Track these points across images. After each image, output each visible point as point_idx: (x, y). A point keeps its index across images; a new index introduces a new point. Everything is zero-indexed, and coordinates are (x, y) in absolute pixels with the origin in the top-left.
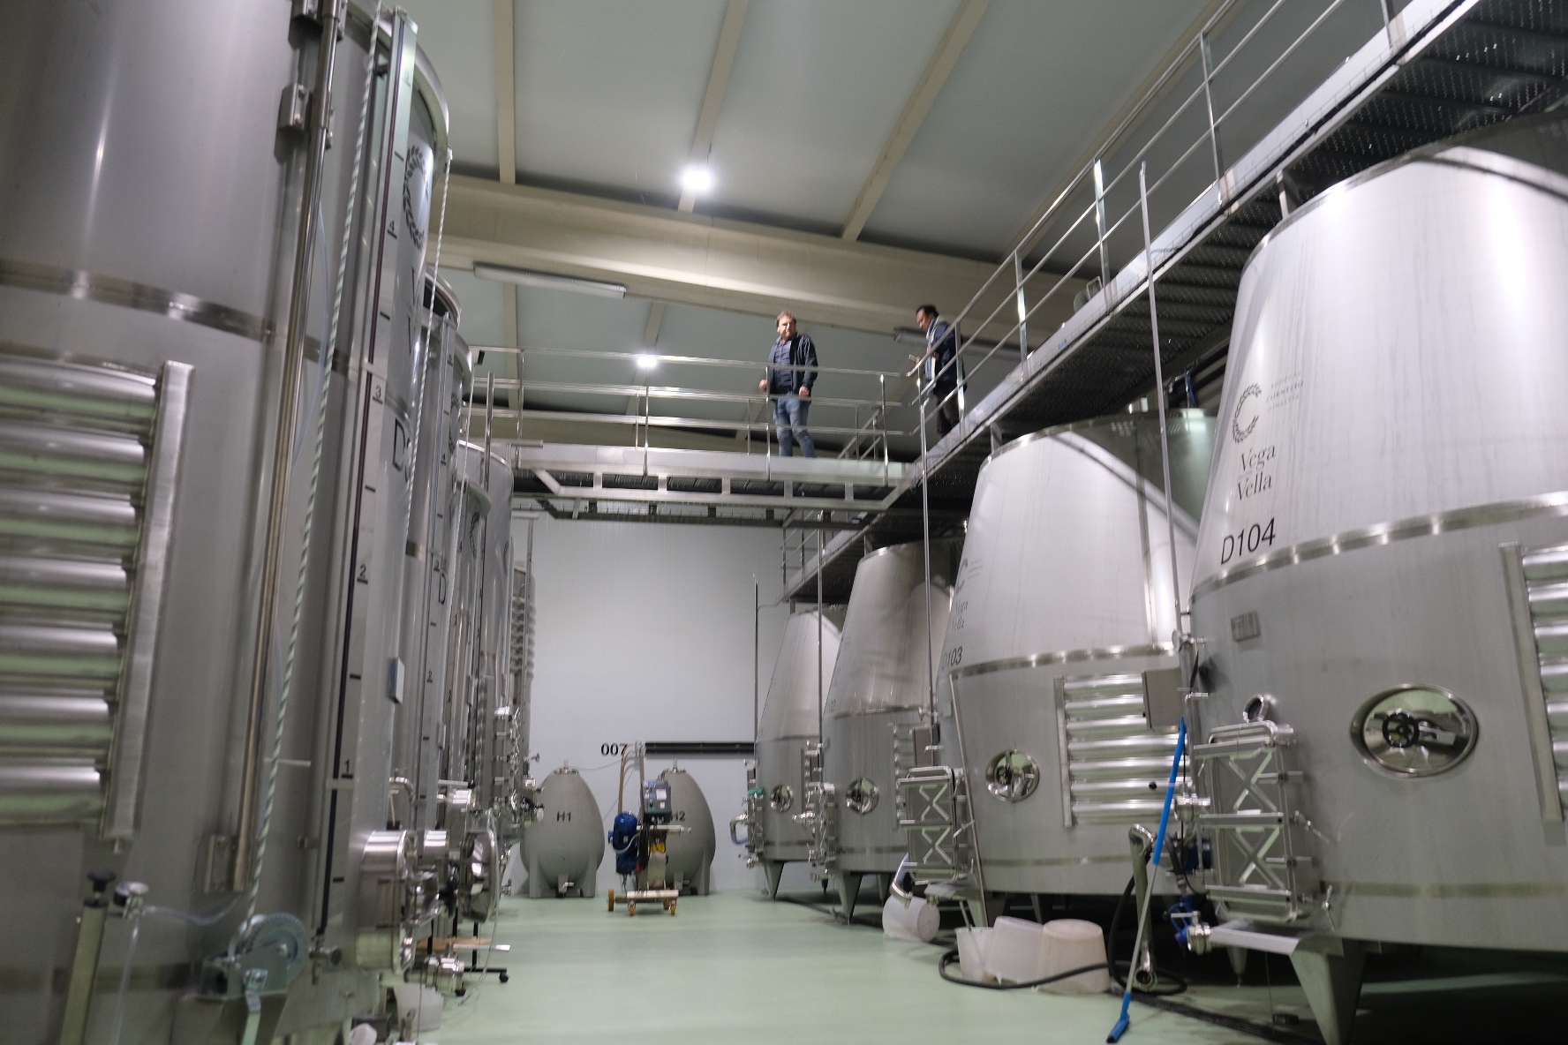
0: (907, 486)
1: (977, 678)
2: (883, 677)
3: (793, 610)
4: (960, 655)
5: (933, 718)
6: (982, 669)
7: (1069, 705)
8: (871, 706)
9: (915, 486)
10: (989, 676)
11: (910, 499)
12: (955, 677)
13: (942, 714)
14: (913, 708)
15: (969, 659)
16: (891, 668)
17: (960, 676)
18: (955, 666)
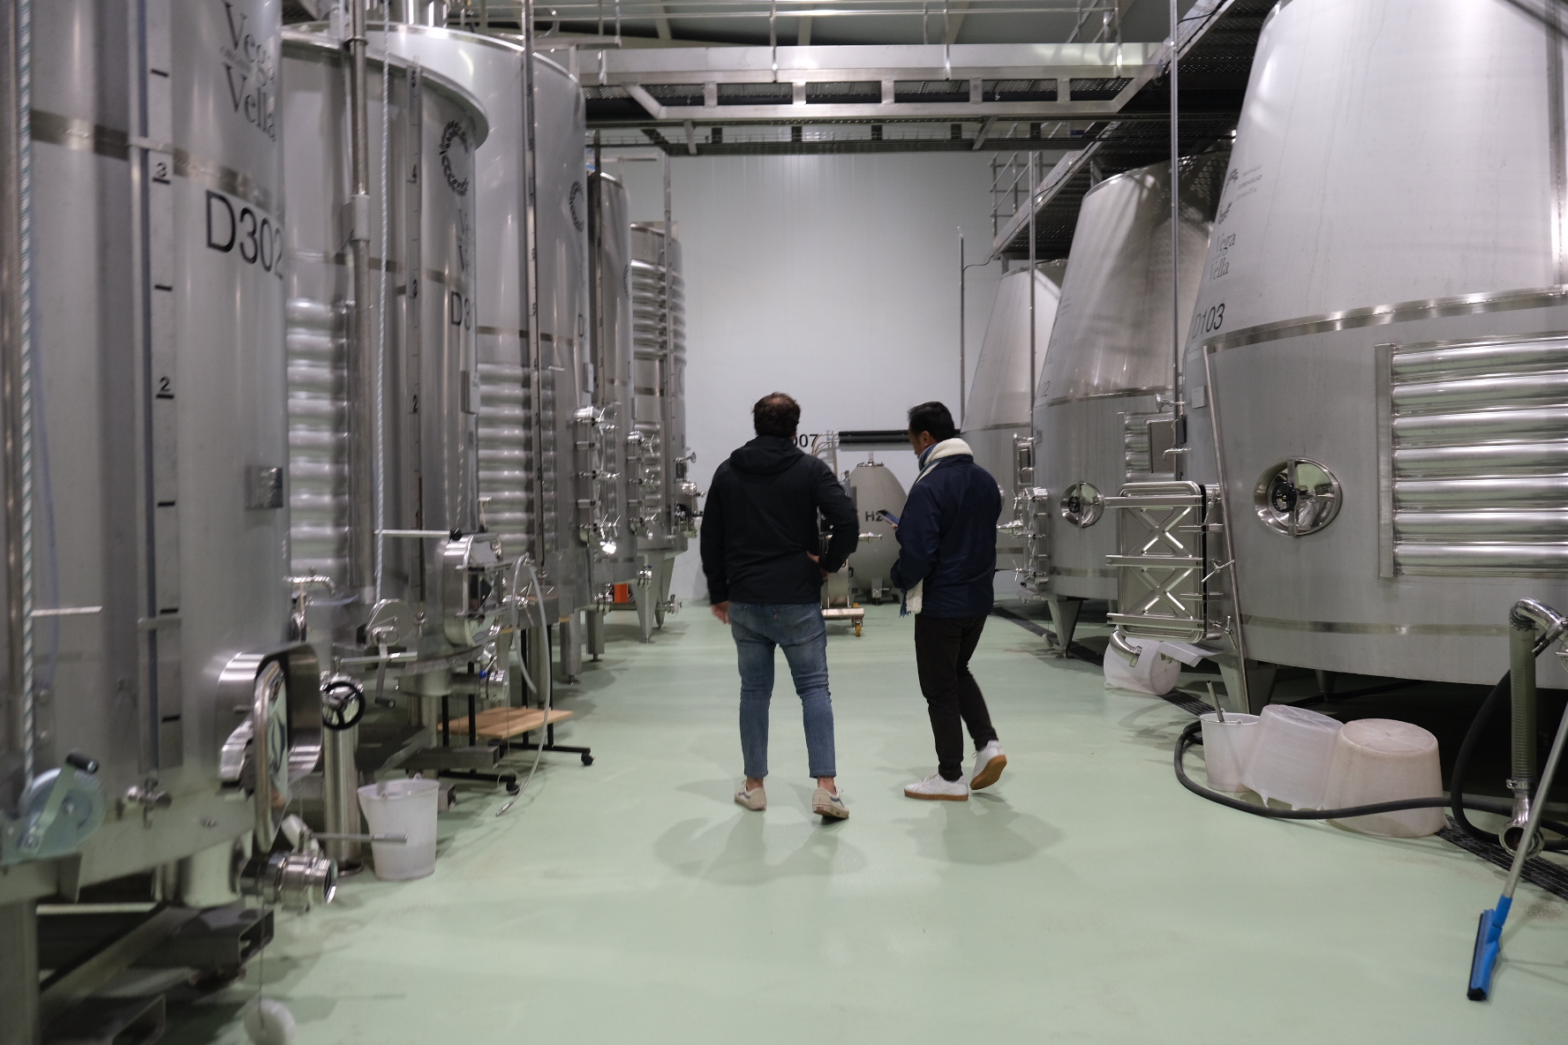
0: (1150, 75)
1: (1246, 350)
2: (1113, 349)
3: (1005, 269)
4: (1220, 316)
5: (1177, 407)
6: (1254, 336)
7: (1399, 390)
8: (1097, 389)
9: (1160, 74)
10: (1265, 347)
11: (1152, 96)
12: (1212, 350)
13: (1189, 404)
14: (1151, 392)
15: (1234, 321)
16: (1124, 338)
17: (1220, 346)
18: (1213, 333)
